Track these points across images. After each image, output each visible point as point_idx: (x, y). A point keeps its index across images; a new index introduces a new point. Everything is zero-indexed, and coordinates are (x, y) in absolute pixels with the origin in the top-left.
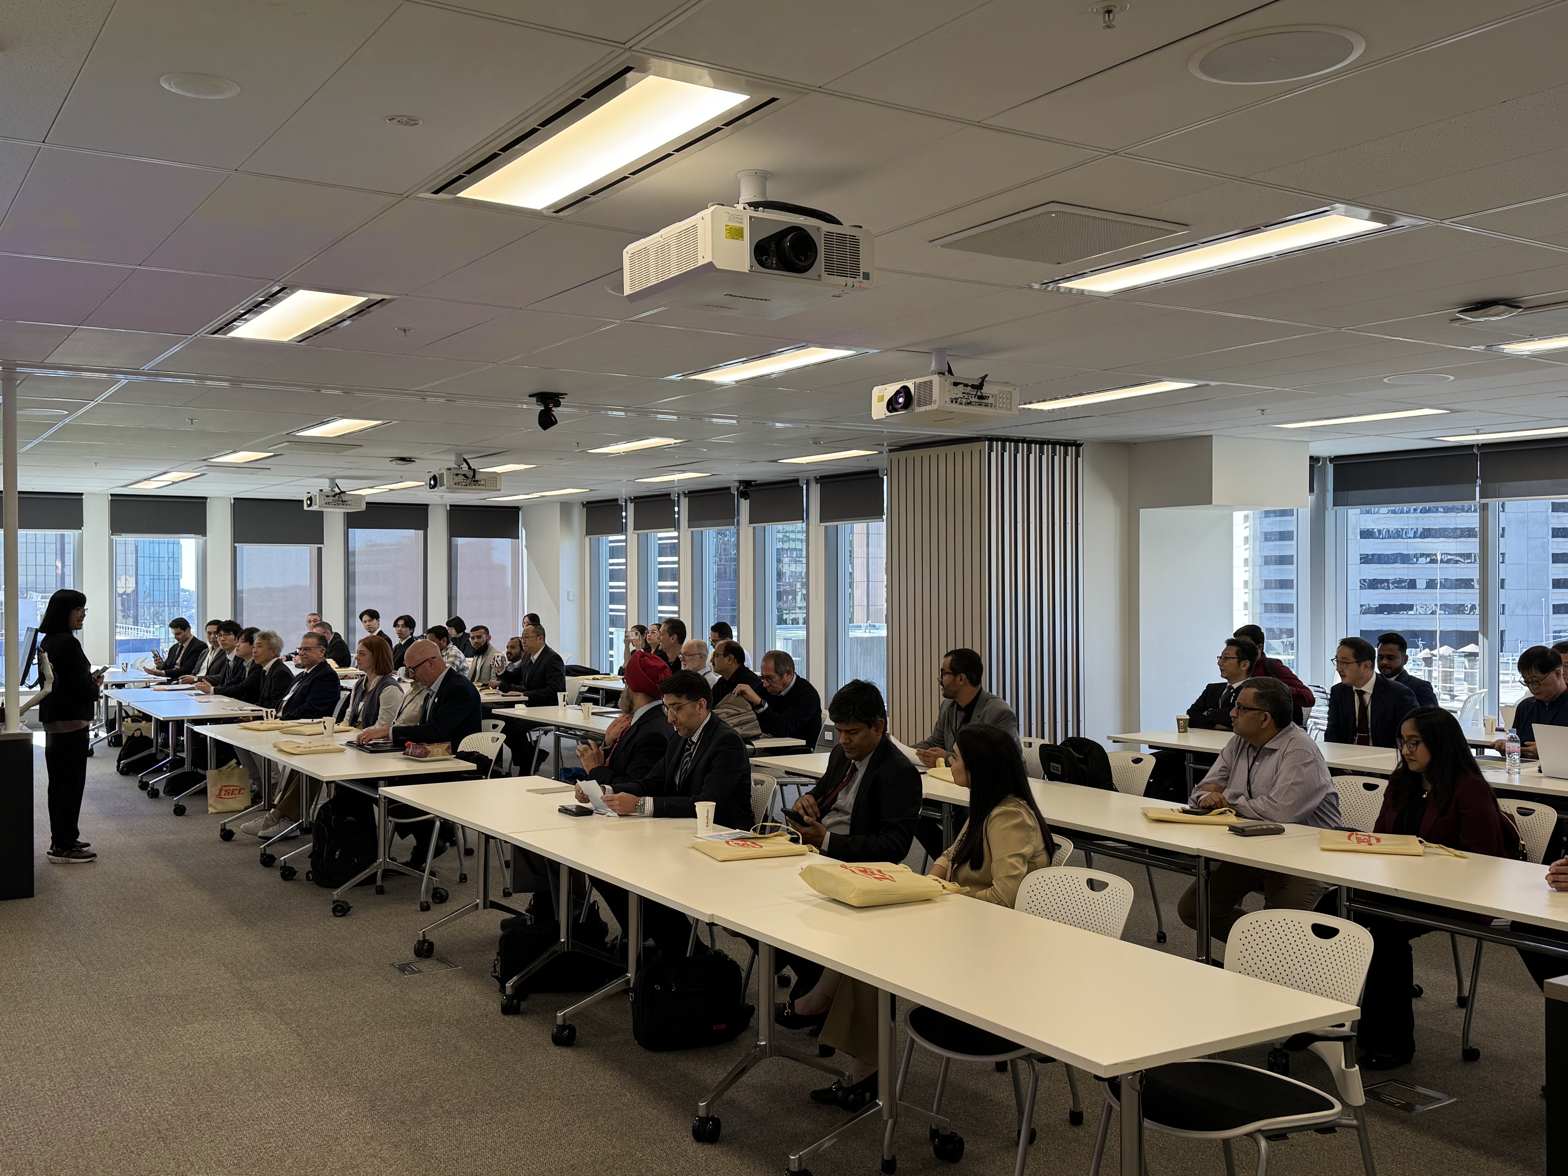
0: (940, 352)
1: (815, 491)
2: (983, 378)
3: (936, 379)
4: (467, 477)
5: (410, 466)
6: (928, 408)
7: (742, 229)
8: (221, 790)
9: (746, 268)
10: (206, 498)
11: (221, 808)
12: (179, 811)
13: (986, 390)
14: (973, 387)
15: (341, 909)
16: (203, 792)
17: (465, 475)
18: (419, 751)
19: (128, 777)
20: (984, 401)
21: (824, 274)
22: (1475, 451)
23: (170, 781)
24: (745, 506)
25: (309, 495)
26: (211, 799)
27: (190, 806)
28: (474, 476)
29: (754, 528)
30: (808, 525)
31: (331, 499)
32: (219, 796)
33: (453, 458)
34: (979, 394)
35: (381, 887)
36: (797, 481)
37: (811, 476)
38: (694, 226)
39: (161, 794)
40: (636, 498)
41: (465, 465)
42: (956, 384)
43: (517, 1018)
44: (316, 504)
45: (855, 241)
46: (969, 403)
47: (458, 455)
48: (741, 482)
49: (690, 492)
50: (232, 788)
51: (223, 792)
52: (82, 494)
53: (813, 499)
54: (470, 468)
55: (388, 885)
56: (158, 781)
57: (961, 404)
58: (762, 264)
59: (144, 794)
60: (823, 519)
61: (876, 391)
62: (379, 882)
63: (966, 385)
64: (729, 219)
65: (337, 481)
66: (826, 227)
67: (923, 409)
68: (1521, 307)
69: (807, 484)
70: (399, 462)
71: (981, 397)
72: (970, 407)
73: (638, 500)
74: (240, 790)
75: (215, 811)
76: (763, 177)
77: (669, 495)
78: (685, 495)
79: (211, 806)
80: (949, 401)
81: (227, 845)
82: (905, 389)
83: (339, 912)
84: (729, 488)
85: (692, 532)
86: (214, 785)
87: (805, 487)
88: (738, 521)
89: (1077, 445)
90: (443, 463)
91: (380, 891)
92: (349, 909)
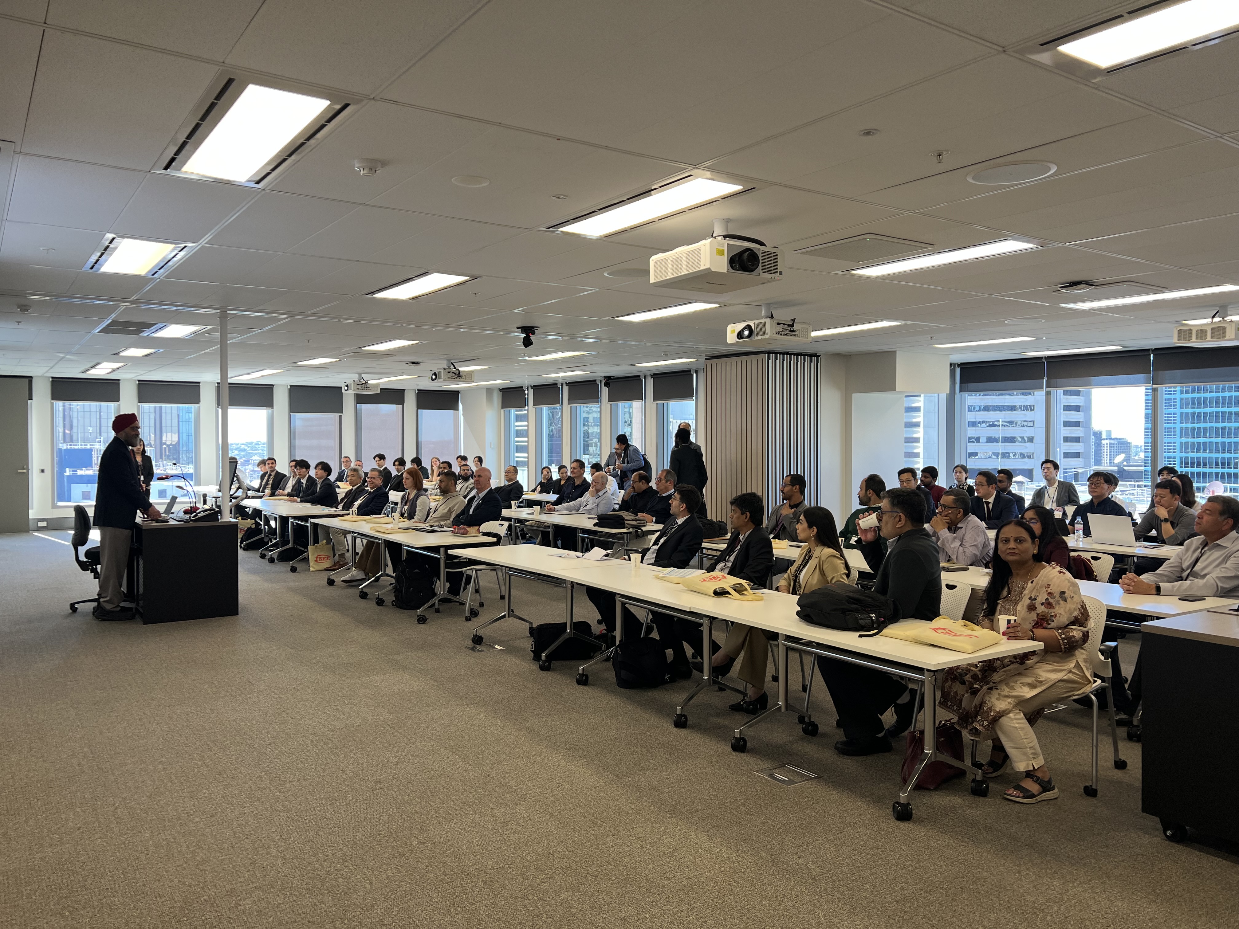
0: (768, 305)
1: (650, 382)
2: (794, 320)
3: (768, 321)
4: (455, 374)
5: (417, 367)
6: (763, 337)
7: (724, 250)
8: (317, 558)
9: (725, 271)
10: (273, 385)
11: (318, 568)
12: (294, 570)
13: (795, 327)
14: (789, 325)
15: (422, 620)
16: (307, 560)
17: (453, 373)
18: (462, 531)
19: (248, 552)
20: (794, 333)
21: (761, 272)
22: (1043, 360)
23: (280, 553)
24: (605, 391)
25: (346, 384)
26: (312, 563)
27: (299, 566)
28: (459, 373)
29: (611, 404)
30: (645, 402)
31: (360, 386)
32: (316, 561)
33: (445, 362)
34: (792, 329)
35: (438, 609)
36: (639, 376)
37: (648, 373)
38: (699, 249)
39: (276, 561)
40: (534, 386)
41: (452, 367)
42: (779, 324)
43: (550, 673)
44: (351, 389)
45: (776, 255)
46: (786, 335)
47: (449, 360)
48: (605, 377)
49: (569, 383)
50: (323, 556)
51: (318, 559)
52: (199, 383)
53: (649, 387)
54: (455, 368)
55: (441, 608)
56: (274, 553)
57: (781, 335)
58: (732, 267)
59: (265, 561)
60: (655, 399)
61: (730, 328)
62: (436, 606)
63: (784, 324)
64: (718, 246)
65: (363, 375)
66: (762, 248)
67: (759, 338)
68: (1093, 285)
69: (645, 377)
70: (411, 364)
71: (794, 331)
72: (786, 337)
73: (536, 388)
74: (328, 558)
75: (314, 570)
76: (727, 221)
77: (557, 384)
78: (567, 384)
79: (312, 567)
80: (775, 333)
81: (331, 588)
82: (749, 327)
83: (421, 621)
84: (595, 381)
85: (571, 407)
86: (313, 555)
87: (643, 380)
88: (601, 400)
89: (818, 356)
90: (440, 365)
91: (438, 611)
92: (426, 619)
